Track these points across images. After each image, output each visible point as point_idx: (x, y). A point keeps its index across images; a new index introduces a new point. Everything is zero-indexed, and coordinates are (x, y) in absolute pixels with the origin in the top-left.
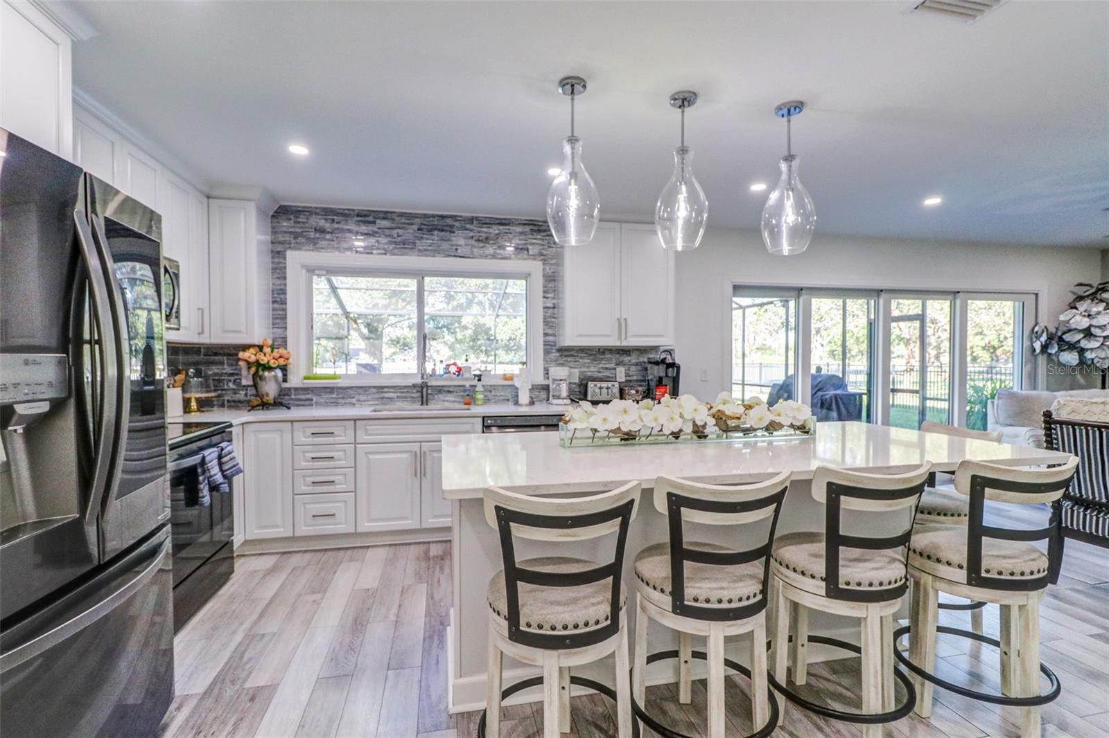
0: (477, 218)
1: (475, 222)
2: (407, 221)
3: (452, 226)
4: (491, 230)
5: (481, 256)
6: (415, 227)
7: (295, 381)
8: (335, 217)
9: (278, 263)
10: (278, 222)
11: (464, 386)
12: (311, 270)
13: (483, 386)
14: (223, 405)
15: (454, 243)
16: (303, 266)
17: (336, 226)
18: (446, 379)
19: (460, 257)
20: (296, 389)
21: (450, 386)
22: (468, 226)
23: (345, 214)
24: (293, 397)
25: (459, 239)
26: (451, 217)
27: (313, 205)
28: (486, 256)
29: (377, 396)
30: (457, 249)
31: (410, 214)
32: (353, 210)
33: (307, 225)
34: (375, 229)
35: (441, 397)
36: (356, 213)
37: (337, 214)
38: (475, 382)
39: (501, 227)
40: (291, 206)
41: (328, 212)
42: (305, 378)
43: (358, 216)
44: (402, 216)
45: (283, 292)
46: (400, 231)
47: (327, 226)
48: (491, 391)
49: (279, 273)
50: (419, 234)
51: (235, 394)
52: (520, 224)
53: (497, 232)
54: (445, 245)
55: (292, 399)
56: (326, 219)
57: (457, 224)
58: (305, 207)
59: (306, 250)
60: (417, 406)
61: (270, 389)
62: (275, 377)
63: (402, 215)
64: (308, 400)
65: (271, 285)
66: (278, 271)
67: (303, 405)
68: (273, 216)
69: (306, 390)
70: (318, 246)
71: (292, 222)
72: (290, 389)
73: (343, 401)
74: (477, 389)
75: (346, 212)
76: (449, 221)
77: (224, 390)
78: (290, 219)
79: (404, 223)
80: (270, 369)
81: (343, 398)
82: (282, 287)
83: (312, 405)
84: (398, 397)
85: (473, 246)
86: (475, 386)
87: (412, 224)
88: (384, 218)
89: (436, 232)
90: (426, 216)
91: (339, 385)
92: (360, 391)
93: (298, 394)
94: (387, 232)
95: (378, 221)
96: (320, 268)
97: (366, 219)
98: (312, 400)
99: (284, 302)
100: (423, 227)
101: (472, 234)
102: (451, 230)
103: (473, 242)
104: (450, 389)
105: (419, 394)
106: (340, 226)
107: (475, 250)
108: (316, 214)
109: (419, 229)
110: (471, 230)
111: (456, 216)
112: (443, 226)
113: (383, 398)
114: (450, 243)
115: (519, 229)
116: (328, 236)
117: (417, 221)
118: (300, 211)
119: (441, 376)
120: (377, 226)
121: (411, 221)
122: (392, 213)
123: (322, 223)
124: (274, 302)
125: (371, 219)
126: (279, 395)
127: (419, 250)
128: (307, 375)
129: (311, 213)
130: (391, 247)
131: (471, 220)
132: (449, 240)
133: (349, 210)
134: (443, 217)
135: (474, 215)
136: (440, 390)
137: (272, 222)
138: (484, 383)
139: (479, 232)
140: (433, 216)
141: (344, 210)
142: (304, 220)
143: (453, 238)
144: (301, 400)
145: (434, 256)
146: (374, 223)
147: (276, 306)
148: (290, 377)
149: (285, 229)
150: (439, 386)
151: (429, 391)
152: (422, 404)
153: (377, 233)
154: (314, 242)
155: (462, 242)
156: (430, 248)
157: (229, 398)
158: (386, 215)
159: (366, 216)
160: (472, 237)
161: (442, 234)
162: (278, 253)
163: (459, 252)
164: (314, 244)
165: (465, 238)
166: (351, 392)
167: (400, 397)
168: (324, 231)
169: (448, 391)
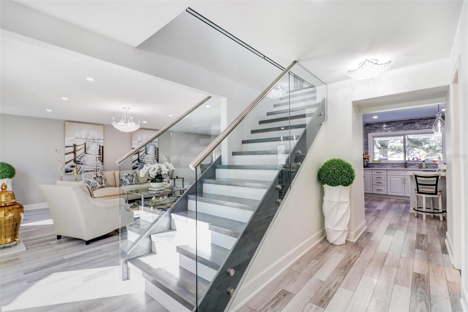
0: (423, 118)
3: (414, 122)
4: (428, 121)
5: (424, 129)
6: (403, 123)
7: (370, 161)
9: (366, 136)
10: (366, 127)
11: (419, 163)
12: (374, 137)
13: (425, 164)
15: (415, 126)
16: (372, 136)
17: (380, 126)
18: (413, 162)
20: (371, 164)
22: (420, 121)
25: (417, 125)
26: (414, 119)
27: (375, 122)
28: (426, 128)
29: (392, 165)
30: (416, 128)
31: (401, 120)
32: (385, 122)
33: (373, 127)
35: (411, 166)
38: (422, 162)
39: (432, 120)
40: (369, 123)
42: (372, 161)
45: (368, 142)
46: (398, 125)
48: (428, 165)
50: (404, 125)
53: (430, 121)
54: (412, 127)
57: (416, 121)
59: (373, 133)
62: (366, 161)
63: (399, 121)
64: (373, 166)
65: (364, 141)
66: (366, 138)
69: (373, 164)
72: (369, 164)
74: (423, 164)
75: (383, 122)
76: (413, 121)
78: (369, 126)
79: (399, 123)
81: (382, 166)
86: (422, 164)
87: (401, 123)
88: (393, 123)
89: (409, 124)
90: (406, 120)
91: (381, 163)
92: (387, 164)
94: (394, 126)
96: (376, 136)
99: (368, 144)
103: (421, 125)
105: (404, 165)
107: (422, 127)
108: (375, 124)
109: (404, 124)
111: (416, 119)
112: (411, 122)
113: (393, 166)
116: (378, 129)
118: (371, 124)
119: (411, 161)
122: (396, 121)
123: (377, 126)
124: (365, 145)
125: (390, 123)
127: (404, 129)
129: (374, 124)
130: (395, 129)
131: (421, 119)
132: (413, 125)
134: (411, 120)
136: (411, 164)
138: (426, 163)
139: (424, 122)
140: (408, 120)
144: (371, 166)
145: (409, 130)
146: (391, 124)
147: (366, 145)
149: (368, 129)
151: (407, 165)
152: (405, 168)
153: (392, 126)
155: (418, 125)
156: (407, 128)
158: (394, 122)
159: (388, 123)
161: (411, 124)
162: (366, 134)
163: (417, 128)
164: (375, 131)
165: (419, 124)
166: (384, 164)
167: (399, 166)
168: (376, 128)
169: (414, 165)
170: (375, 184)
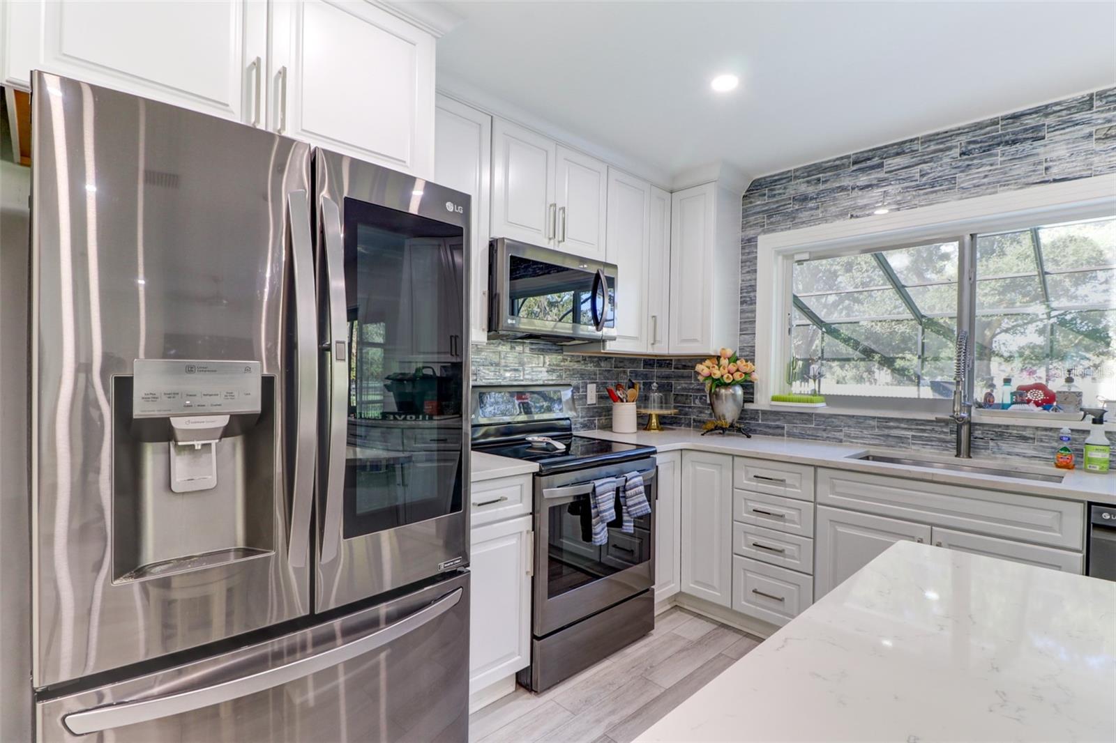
0: (1099, 96)
1: (1096, 103)
2: (941, 146)
3: (1036, 129)
6: (956, 152)
7: (762, 401)
8: (821, 175)
9: (749, 253)
10: (751, 203)
11: (1057, 430)
12: (790, 256)
13: (1108, 434)
14: (689, 425)
15: (1043, 157)
16: (778, 253)
17: (821, 187)
18: (1016, 414)
19: (1055, 181)
20: (764, 412)
21: (1025, 428)
22: (1078, 117)
23: (836, 167)
24: (760, 422)
25: (1056, 148)
26: (1036, 111)
27: (792, 168)
29: (877, 431)
31: (945, 132)
32: (848, 157)
33: (784, 197)
34: (882, 175)
35: (1005, 446)
36: (851, 160)
37: (825, 170)
38: (1087, 424)
40: (765, 178)
41: (812, 171)
42: (774, 399)
43: (855, 163)
44: (930, 141)
45: (753, 288)
46: (924, 166)
47: (811, 190)
49: (749, 267)
50: (963, 162)
51: (701, 412)
54: (1020, 168)
55: (757, 425)
56: (808, 182)
57: (1050, 120)
58: (783, 173)
59: (782, 230)
60: (950, 456)
61: (728, 410)
62: (734, 395)
63: (928, 140)
64: (778, 427)
65: (740, 282)
66: (748, 264)
67: (773, 435)
68: (744, 197)
69: (776, 414)
70: (797, 221)
71: (766, 197)
72: (757, 411)
73: (825, 435)
74: (1091, 439)
75: (838, 163)
76: (1030, 121)
77: (690, 407)
78: (765, 195)
79: (935, 152)
80: (727, 385)
81: (825, 430)
82: (752, 283)
83: (783, 435)
84: (913, 436)
85: (1092, 153)
86: (1088, 432)
87: (949, 149)
88: (898, 154)
89: (999, 150)
90: (978, 127)
91: (818, 411)
92: (851, 422)
93: (767, 420)
94: (903, 174)
95: (887, 162)
96: (800, 251)
97: (869, 163)
98: (783, 428)
99: (753, 302)
100: (972, 146)
101: (1087, 130)
102: (1036, 135)
103: (1093, 145)
104: (1027, 433)
105: (952, 437)
106: (828, 186)
107: (1096, 159)
108: (796, 178)
109: (963, 154)
110: (1087, 123)
111: (1048, 106)
112: (1015, 133)
113: (888, 436)
114: (1032, 160)
116: (811, 204)
117: (962, 140)
118: (776, 181)
119: (1004, 406)
120: (886, 169)
121: (948, 144)
122: (911, 141)
123: (804, 188)
124: (742, 303)
125: (876, 161)
126: (740, 418)
127: (963, 190)
128: (777, 394)
129: (790, 179)
130: (908, 196)
132: (1029, 156)
133: (842, 158)
134: (1015, 117)
135: (1094, 90)
136: (1002, 433)
137: (743, 205)
138: (1110, 427)
139: (1107, 122)
140: (994, 122)
141: (835, 161)
142: (781, 191)
143: (1041, 150)
144: (769, 427)
145: (995, 193)
146: (881, 166)
147: (745, 307)
148: (757, 396)
149: (758, 209)
150: (999, 426)
151: (978, 433)
152: (958, 455)
153: (884, 180)
154: (790, 216)
155: (1062, 151)
156: (986, 180)
157: (695, 417)
158: (900, 149)
159: (867, 159)
160: (1090, 135)
161: (1013, 149)
162: (749, 240)
163: (1055, 172)
164: (792, 220)
165: (1068, 142)
166: (836, 422)
167: (920, 438)
168: (805, 199)
169: (1025, 439)
170: (746, 549)
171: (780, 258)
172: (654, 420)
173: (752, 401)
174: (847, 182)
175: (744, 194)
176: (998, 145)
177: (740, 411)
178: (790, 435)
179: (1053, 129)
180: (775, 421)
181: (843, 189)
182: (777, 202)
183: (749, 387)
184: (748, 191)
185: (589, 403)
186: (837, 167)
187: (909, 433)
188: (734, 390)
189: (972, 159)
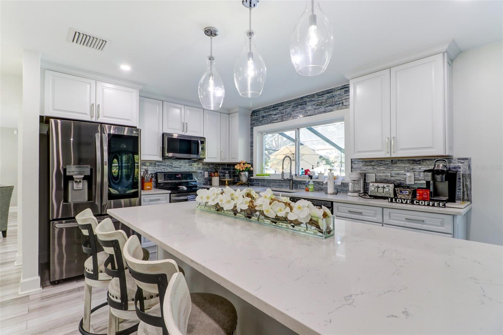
0: (316, 94)
1: (316, 96)
2: (289, 105)
3: (306, 102)
4: (323, 98)
5: (319, 113)
7: (255, 177)
8: (266, 110)
9: (251, 132)
12: (263, 133)
15: (307, 109)
16: (259, 132)
17: (267, 114)
19: (309, 116)
20: (256, 179)
22: (313, 99)
26: (306, 97)
27: (261, 108)
28: (321, 113)
31: (290, 101)
32: (271, 106)
33: (259, 116)
34: (278, 111)
36: (272, 106)
39: (328, 95)
40: (255, 110)
41: (264, 109)
42: (258, 175)
44: (287, 103)
45: (253, 142)
46: (286, 110)
47: (265, 115)
48: (322, 185)
50: (293, 109)
52: (339, 90)
53: (326, 98)
54: (303, 112)
55: (254, 183)
56: (264, 112)
57: (308, 100)
58: (259, 109)
59: (259, 126)
61: (244, 179)
65: (250, 141)
66: (252, 135)
68: (251, 115)
72: (254, 179)
73: (268, 185)
74: (310, 183)
75: (270, 107)
76: (305, 99)
78: (255, 115)
79: (288, 106)
83: (259, 186)
85: (315, 109)
87: (290, 105)
89: (299, 106)
90: (296, 100)
93: (255, 181)
94: (282, 111)
95: (279, 108)
96: (265, 132)
98: (259, 184)
100: (294, 105)
103: (315, 107)
105: (289, 184)
108: (262, 110)
109: (293, 107)
110: (314, 101)
111: (308, 96)
112: (302, 102)
114: (305, 110)
115: (338, 92)
116: (265, 119)
117: (293, 103)
118: (257, 111)
120: (279, 110)
121: (290, 104)
122: (284, 102)
123: (263, 114)
124: (251, 147)
125: (277, 107)
127: (293, 117)
129: (260, 111)
131: (313, 96)
132: (305, 108)
133: (270, 106)
134: (302, 98)
137: (251, 118)
138: (314, 180)
139: (318, 101)
140: (298, 99)
141: (269, 106)
142: (258, 114)
143: (307, 107)
148: (254, 174)
149: (254, 119)
152: (290, 189)
153: (278, 113)
154: (261, 122)
155: (310, 108)
156: (297, 114)
158: (281, 104)
159: (275, 107)
160: (314, 104)
161: (302, 106)
162: (252, 128)
163: (309, 113)
165: (311, 105)
168: (263, 117)
171: (260, 134)
172: (227, 182)
173: (252, 176)
174: (272, 113)
175: (251, 114)
176: (299, 105)
177: (247, 179)
178: (261, 186)
179: (309, 102)
180: (258, 182)
181: (271, 115)
182: (258, 117)
183: (251, 173)
184: (252, 113)
185: (205, 177)
186: (269, 108)
187: (284, 184)
188: (245, 173)
189: (295, 109)
